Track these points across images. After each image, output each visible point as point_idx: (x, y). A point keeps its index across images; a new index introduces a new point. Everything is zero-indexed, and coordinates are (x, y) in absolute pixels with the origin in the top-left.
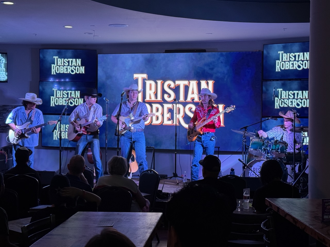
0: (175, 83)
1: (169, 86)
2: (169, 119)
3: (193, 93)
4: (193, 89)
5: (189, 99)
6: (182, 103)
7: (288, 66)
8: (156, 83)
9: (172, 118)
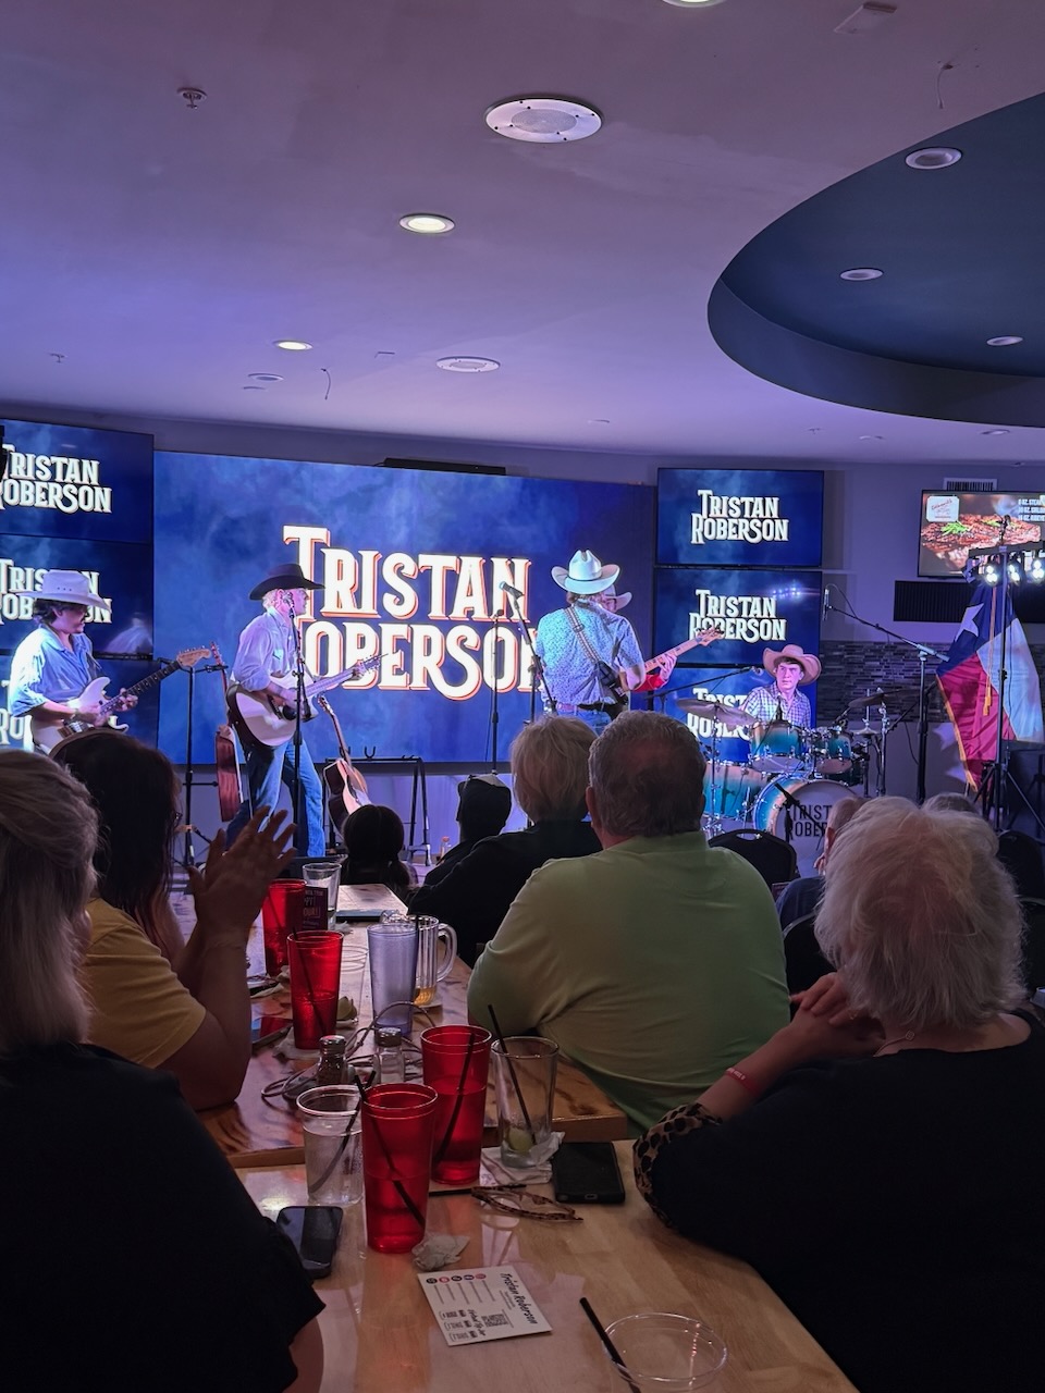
0: (416, 561)
1: (399, 570)
2: (398, 672)
3: (470, 593)
4: (470, 582)
5: (458, 612)
6: (436, 623)
7: (724, 532)
8: (359, 559)
9: (407, 667)
